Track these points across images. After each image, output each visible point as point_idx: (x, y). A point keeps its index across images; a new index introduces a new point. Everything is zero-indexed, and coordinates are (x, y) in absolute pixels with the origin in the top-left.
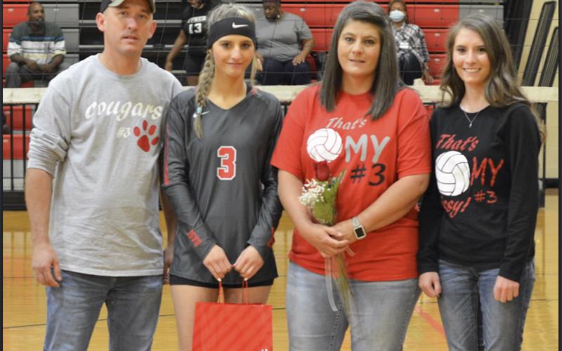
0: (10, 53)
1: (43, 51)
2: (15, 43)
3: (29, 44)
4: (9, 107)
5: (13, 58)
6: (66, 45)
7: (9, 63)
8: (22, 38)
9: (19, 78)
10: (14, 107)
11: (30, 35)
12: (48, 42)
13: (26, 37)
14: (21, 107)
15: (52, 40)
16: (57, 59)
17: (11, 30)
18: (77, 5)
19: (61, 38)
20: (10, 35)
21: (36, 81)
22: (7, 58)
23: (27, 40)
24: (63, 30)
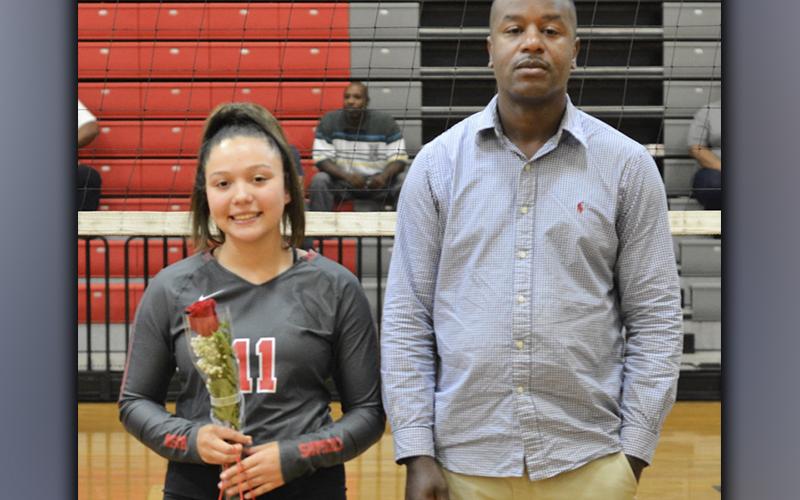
0: (317, 158)
1: (366, 157)
2: (324, 141)
3: (343, 145)
4: (316, 242)
5: (321, 166)
6: (407, 145)
7: (314, 173)
8: (334, 134)
9: (331, 197)
10: (325, 242)
11: (346, 131)
12: (374, 144)
13: (339, 134)
14: (335, 242)
15: (381, 140)
16: (393, 168)
17: (315, 122)
18: (419, 84)
19: (397, 136)
20: (314, 129)
21: (357, 201)
22: (311, 165)
23: (341, 138)
24: (399, 122)
